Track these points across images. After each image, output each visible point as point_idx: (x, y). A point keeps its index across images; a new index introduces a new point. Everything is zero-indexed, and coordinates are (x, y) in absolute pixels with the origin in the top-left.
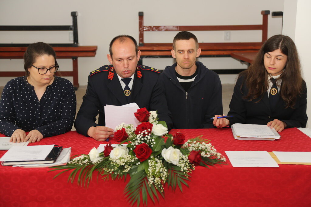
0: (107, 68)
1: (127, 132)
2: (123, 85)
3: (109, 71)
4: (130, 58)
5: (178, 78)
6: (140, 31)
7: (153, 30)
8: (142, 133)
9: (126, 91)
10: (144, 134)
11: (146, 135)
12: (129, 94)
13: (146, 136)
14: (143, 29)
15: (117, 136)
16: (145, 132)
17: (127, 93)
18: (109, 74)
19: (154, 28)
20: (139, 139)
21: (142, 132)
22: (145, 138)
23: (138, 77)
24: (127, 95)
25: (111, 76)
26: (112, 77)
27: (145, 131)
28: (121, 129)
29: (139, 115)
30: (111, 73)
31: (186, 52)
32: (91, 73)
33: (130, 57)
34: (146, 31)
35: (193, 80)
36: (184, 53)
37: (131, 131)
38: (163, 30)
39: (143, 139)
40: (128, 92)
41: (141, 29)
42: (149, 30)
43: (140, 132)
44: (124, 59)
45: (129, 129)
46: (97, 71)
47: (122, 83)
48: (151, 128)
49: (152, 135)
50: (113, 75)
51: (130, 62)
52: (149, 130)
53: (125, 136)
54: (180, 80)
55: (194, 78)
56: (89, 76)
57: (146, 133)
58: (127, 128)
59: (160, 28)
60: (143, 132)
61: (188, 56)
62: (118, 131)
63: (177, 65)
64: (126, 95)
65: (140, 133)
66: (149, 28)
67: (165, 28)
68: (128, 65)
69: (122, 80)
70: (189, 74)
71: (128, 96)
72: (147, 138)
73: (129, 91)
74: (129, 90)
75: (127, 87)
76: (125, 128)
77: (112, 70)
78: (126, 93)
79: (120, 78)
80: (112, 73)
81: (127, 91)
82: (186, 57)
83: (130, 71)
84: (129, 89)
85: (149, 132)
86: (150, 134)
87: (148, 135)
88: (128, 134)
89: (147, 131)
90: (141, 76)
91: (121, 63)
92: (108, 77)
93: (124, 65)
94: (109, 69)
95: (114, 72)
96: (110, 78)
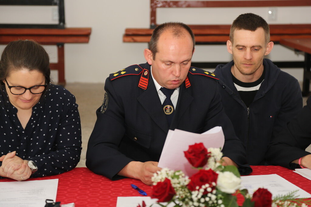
1: (173, 186)
2: (162, 97)
3: (140, 76)
4: (185, 63)
5: (236, 85)
6: (151, 7)
7: (170, 6)
8: (202, 190)
9: (167, 107)
11: (208, 192)
12: (170, 111)
13: (209, 195)
14: (156, 4)
15: (156, 192)
16: (206, 188)
17: (168, 111)
18: (141, 80)
19: (171, 4)
20: (195, 199)
21: (200, 187)
22: (207, 199)
23: (186, 86)
25: (143, 83)
26: (145, 84)
27: (207, 185)
28: (163, 181)
29: (194, 155)
30: (144, 78)
31: (248, 50)
33: (185, 61)
34: (161, 7)
35: (257, 88)
36: (246, 50)
38: (184, 6)
39: (202, 200)
40: (170, 108)
41: (153, 4)
42: (163, 6)
43: (197, 188)
45: (175, 181)
46: (123, 73)
47: (161, 95)
48: (216, 180)
49: (219, 192)
50: (147, 82)
51: (183, 67)
52: (214, 184)
54: (239, 88)
55: (259, 85)
56: (109, 79)
57: (209, 190)
58: (173, 178)
59: (180, 4)
60: (204, 187)
61: (251, 55)
62: (159, 183)
63: (235, 65)
64: (166, 113)
65: (198, 190)
66: (165, 3)
67: (187, 4)
69: (161, 89)
70: (252, 79)
71: (168, 114)
72: (210, 198)
74: (171, 106)
76: (170, 178)
77: (146, 73)
78: (166, 111)
79: (158, 87)
80: (145, 79)
81: (169, 106)
82: (248, 57)
83: (180, 81)
85: (213, 188)
86: (214, 192)
87: (211, 192)
88: (175, 189)
89: (210, 187)
90: (189, 85)
91: (169, 68)
92: (139, 84)
93: (174, 72)
94: (140, 72)
95: (149, 77)
96: (142, 87)
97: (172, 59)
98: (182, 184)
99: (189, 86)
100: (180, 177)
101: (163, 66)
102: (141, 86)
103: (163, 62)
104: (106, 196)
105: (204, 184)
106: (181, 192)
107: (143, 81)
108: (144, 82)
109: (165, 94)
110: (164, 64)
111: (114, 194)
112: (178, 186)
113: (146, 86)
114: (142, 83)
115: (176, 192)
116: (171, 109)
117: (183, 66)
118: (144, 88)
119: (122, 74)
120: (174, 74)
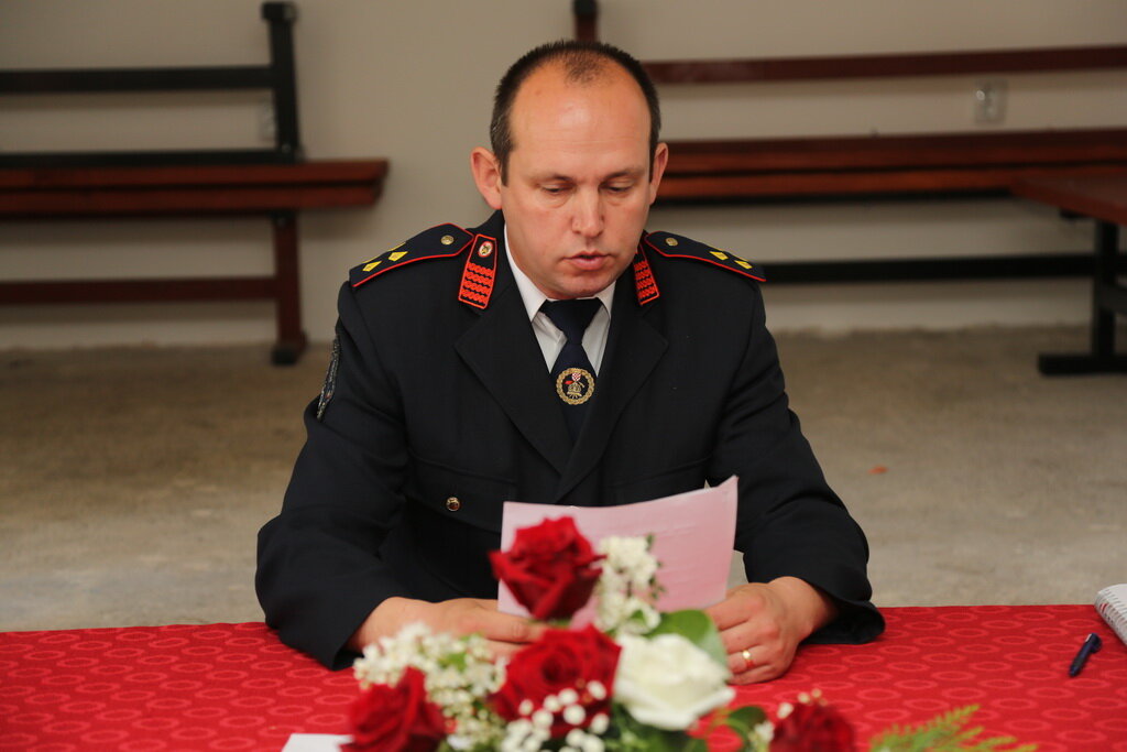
0: (447, 241)
2: (551, 344)
3: (461, 259)
4: (618, 183)
8: (544, 719)
9: (569, 378)
10: (558, 717)
11: (570, 727)
12: (584, 392)
13: (576, 738)
16: (564, 708)
17: (574, 390)
18: (465, 273)
21: (538, 705)
23: (642, 296)
24: (575, 397)
25: (476, 287)
26: (483, 290)
27: (568, 696)
28: (394, 679)
29: (530, 570)
30: (476, 268)
32: (357, 272)
33: (617, 175)
37: (468, 688)
40: (583, 379)
43: (526, 707)
44: (583, 182)
45: (452, 677)
46: (395, 257)
47: (546, 333)
48: (607, 675)
50: (491, 283)
51: (615, 205)
52: (597, 690)
53: (421, 730)
56: (347, 285)
57: (575, 715)
58: (444, 665)
60: (552, 703)
62: (378, 691)
64: (566, 399)
65: (529, 717)
68: (603, 218)
69: (544, 309)
71: (577, 402)
73: (589, 377)
74: (585, 373)
75: (573, 355)
76: (428, 666)
77: (485, 250)
78: (565, 389)
79: (533, 299)
80: (483, 271)
81: (576, 373)
83: (610, 261)
84: (584, 363)
85: (592, 708)
86: (600, 723)
87: (585, 727)
88: (448, 713)
89: (580, 703)
90: (655, 294)
91: (559, 206)
92: (462, 291)
93: (576, 221)
94: (464, 244)
95: (499, 261)
96: (472, 301)
97: (567, 164)
98: (479, 691)
99: (651, 296)
100: (469, 660)
101: (536, 201)
102: (467, 299)
103: (536, 184)
104: (241, 739)
105: (556, 692)
106: (473, 725)
107: (473, 277)
108: (478, 283)
109: (559, 326)
110: (538, 192)
111: (273, 728)
112: (464, 697)
113: (485, 295)
114: (472, 286)
115: (448, 724)
116: (587, 386)
117: (615, 199)
118: (477, 302)
119: (395, 260)
120: (578, 228)
